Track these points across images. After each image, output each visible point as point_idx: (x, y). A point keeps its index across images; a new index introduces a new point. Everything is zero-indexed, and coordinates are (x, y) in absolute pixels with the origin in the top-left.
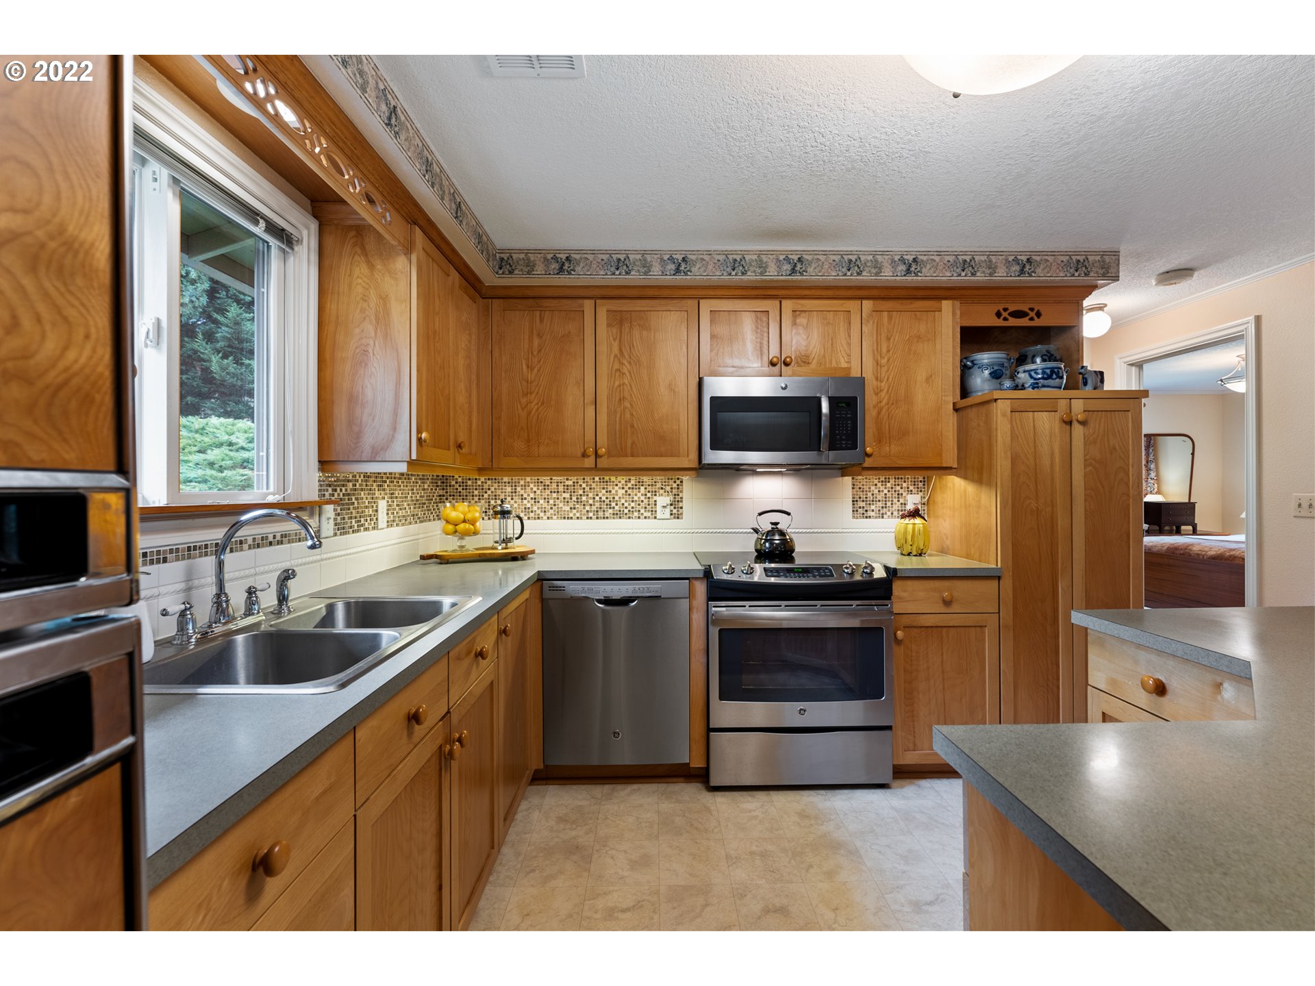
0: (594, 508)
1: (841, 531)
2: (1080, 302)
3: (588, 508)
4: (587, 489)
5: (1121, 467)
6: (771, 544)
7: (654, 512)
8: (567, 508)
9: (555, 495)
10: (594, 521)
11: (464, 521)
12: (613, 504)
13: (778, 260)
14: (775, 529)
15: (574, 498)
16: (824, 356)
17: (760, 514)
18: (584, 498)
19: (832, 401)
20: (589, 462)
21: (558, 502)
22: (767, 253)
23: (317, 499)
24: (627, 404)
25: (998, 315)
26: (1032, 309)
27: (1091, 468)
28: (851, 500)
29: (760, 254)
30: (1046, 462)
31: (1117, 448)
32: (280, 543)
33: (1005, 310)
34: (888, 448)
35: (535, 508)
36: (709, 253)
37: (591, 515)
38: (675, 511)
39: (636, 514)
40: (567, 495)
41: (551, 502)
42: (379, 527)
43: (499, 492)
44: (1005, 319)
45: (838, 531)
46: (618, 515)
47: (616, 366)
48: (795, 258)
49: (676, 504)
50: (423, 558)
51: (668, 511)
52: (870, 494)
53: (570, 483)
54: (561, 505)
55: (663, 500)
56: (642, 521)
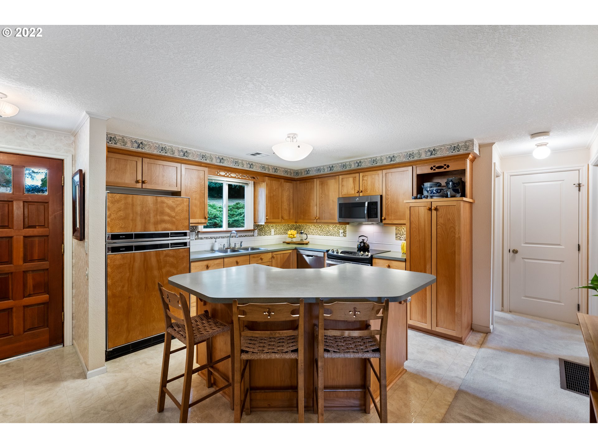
0: (325, 233)
1: (392, 244)
2: (466, 159)
3: (324, 232)
4: (324, 227)
5: (452, 226)
6: (360, 246)
7: (339, 234)
8: (320, 232)
9: (317, 229)
10: (325, 236)
11: (291, 234)
12: (330, 232)
13: (354, 163)
14: (363, 242)
15: (321, 230)
16: (372, 189)
17: (359, 237)
18: (323, 230)
19: (368, 203)
20: (315, 221)
21: (318, 230)
22: (352, 161)
23: (253, 229)
24: (323, 205)
25: (432, 168)
26: (445, 165)
27: (440, 226)
28: (395, 234)
29: (350, 162)
30: (422, 224)
31: (451, 219)
32: (245, 237)
33: (434, 166)
34: (391, 218)
35: (313, 232)
36: (338, 164)
37: (325, 234)
38: (344, 235)
39: (335, 235)
40: (320, 229)
41: (317, 230)
42: (272, 235)
43: (306, 227)
44: (434, 170)
45: (391, 244)
46: (331, 235)
47: (321, 196)
48: (359, 161)
49: (344, 232)
50: (283, 242)
51: (342, 234)
52: (401, 232)
53: (320, 225)
54: (319, 231)
55: (341, 231)
56: (336, 237)
